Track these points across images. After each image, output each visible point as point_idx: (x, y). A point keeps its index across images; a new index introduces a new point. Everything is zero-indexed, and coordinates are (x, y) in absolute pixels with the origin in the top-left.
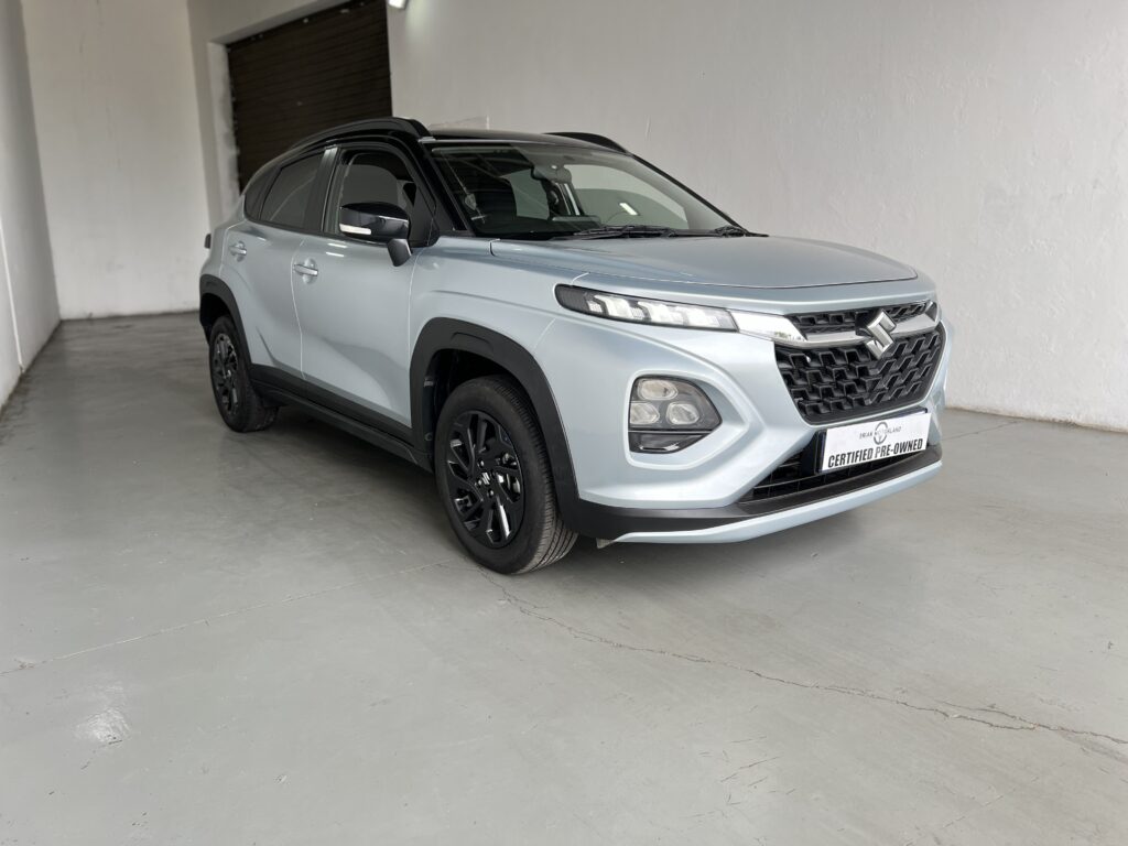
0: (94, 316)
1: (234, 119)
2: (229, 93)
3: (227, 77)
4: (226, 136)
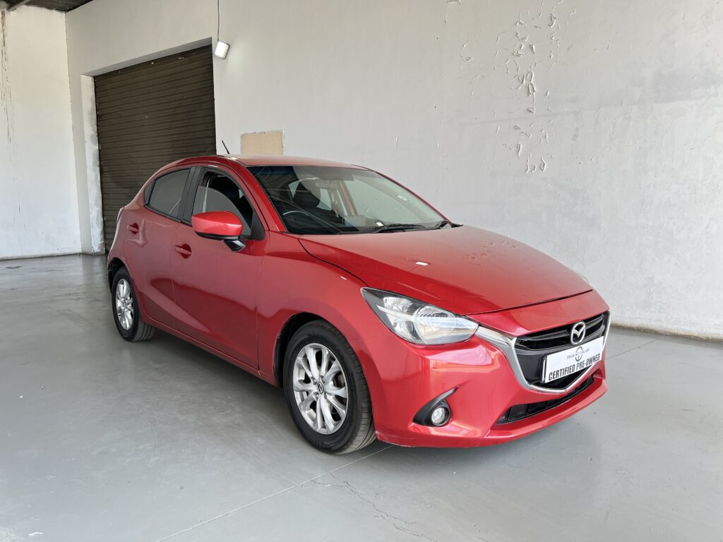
1: (98, 126)
2: (94, 108)
3: (94, 98)
4: (92, 136)
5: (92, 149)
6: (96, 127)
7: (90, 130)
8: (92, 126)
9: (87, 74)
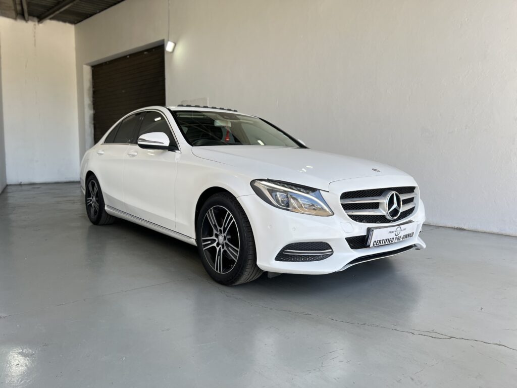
0: (22, 183)
1: (93, 97)
2: (92, 86)
3: (91, 80)
4: (89, 105)
5: (89, 113)
6: (92, 99)
7: (88, 100)
8: (90, 98)
9: (87, 64)
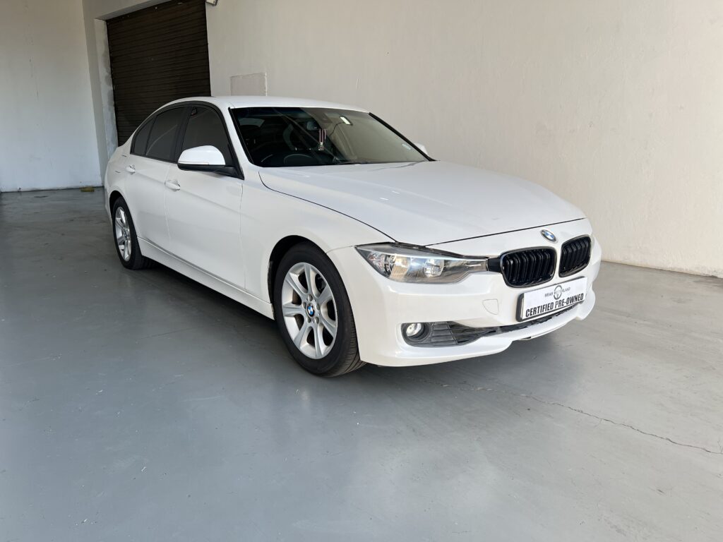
0: (22, 190)
2: (108, 51)
3: (107, 40)
4: (106, 77)
5: (107, 89)
6: (110, 69)
7: (104, 72)
8: (107, 68)
9: (100, 18)
